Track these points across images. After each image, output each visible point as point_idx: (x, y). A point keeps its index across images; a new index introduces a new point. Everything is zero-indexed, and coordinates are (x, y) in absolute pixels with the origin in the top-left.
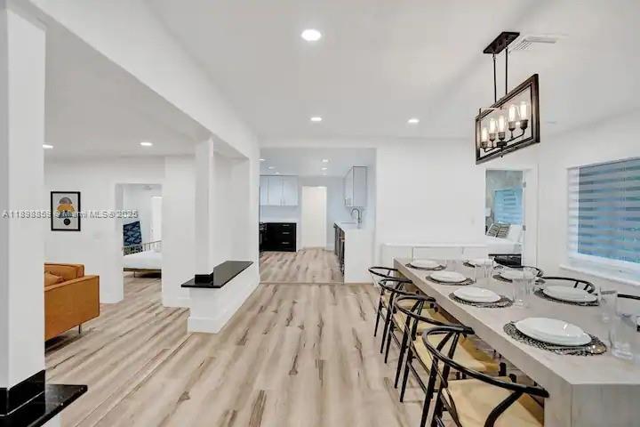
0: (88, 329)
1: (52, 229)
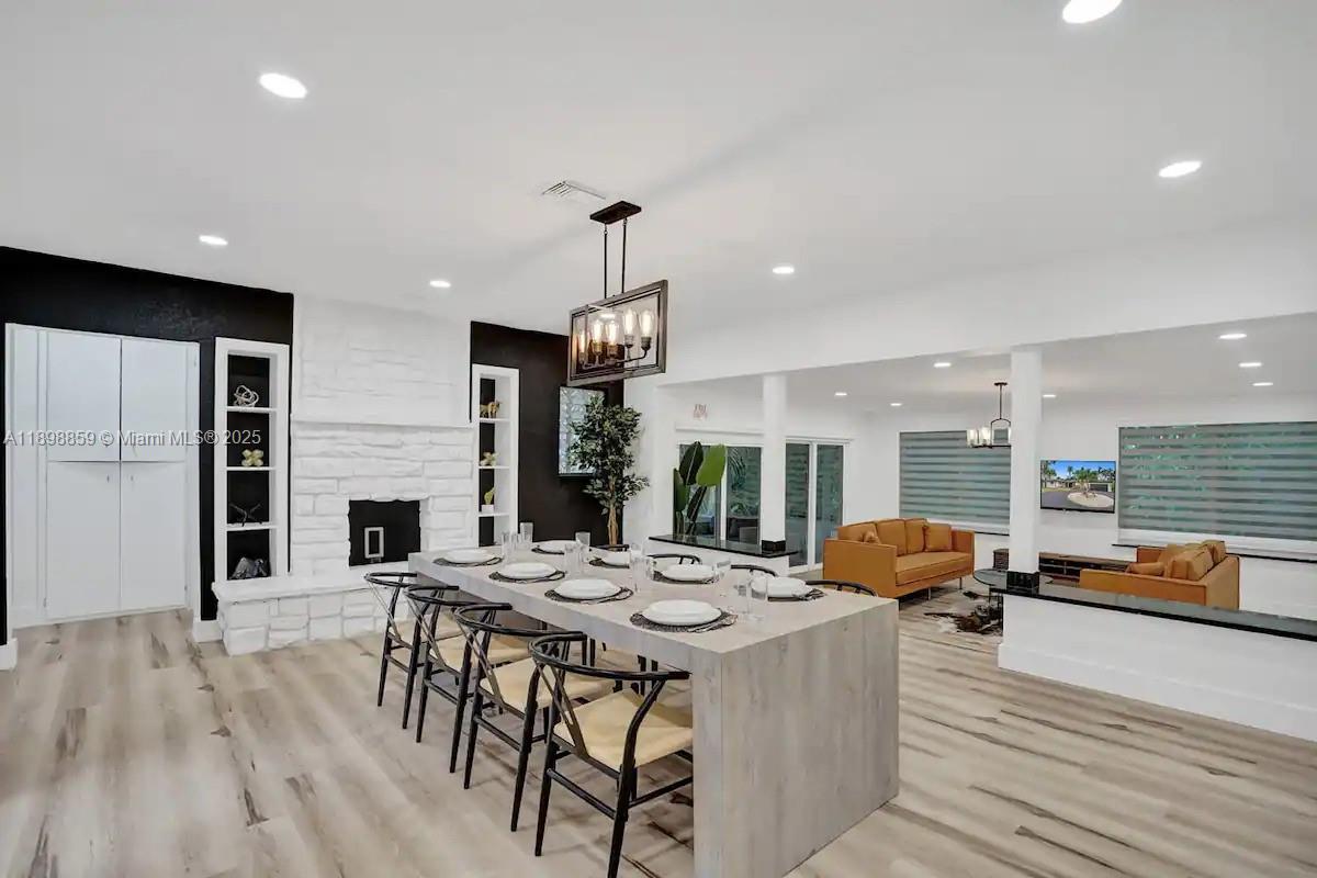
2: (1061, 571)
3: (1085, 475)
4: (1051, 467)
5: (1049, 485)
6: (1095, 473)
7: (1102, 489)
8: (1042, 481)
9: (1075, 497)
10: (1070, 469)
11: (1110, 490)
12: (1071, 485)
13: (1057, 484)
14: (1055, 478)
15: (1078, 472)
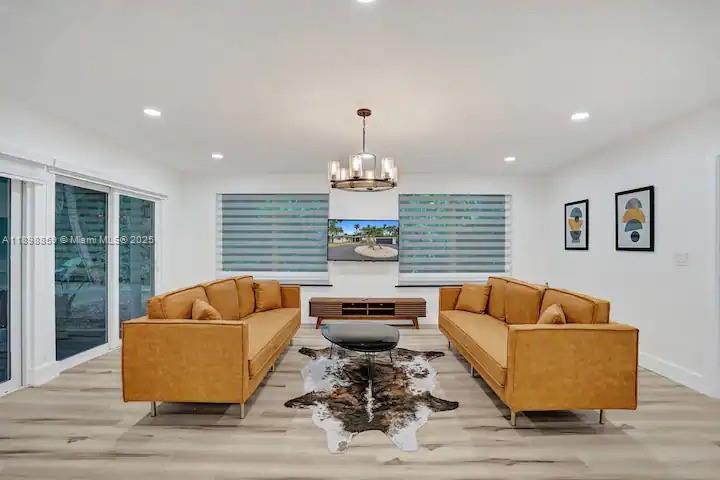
0: (618, 423)
1: (618, 249)
2: (364, 313)
3: (370, 231)
4: (337, 225)
5: (335, 241)
6: (379, 229)
7: (388, 242)
8: (329, 237)
9: (361, 250)
10: (357, 227)
11: (394, 242)
12: (358, 240)
13: (345, 240)
14: (342, 234)
15: (364, 229)
